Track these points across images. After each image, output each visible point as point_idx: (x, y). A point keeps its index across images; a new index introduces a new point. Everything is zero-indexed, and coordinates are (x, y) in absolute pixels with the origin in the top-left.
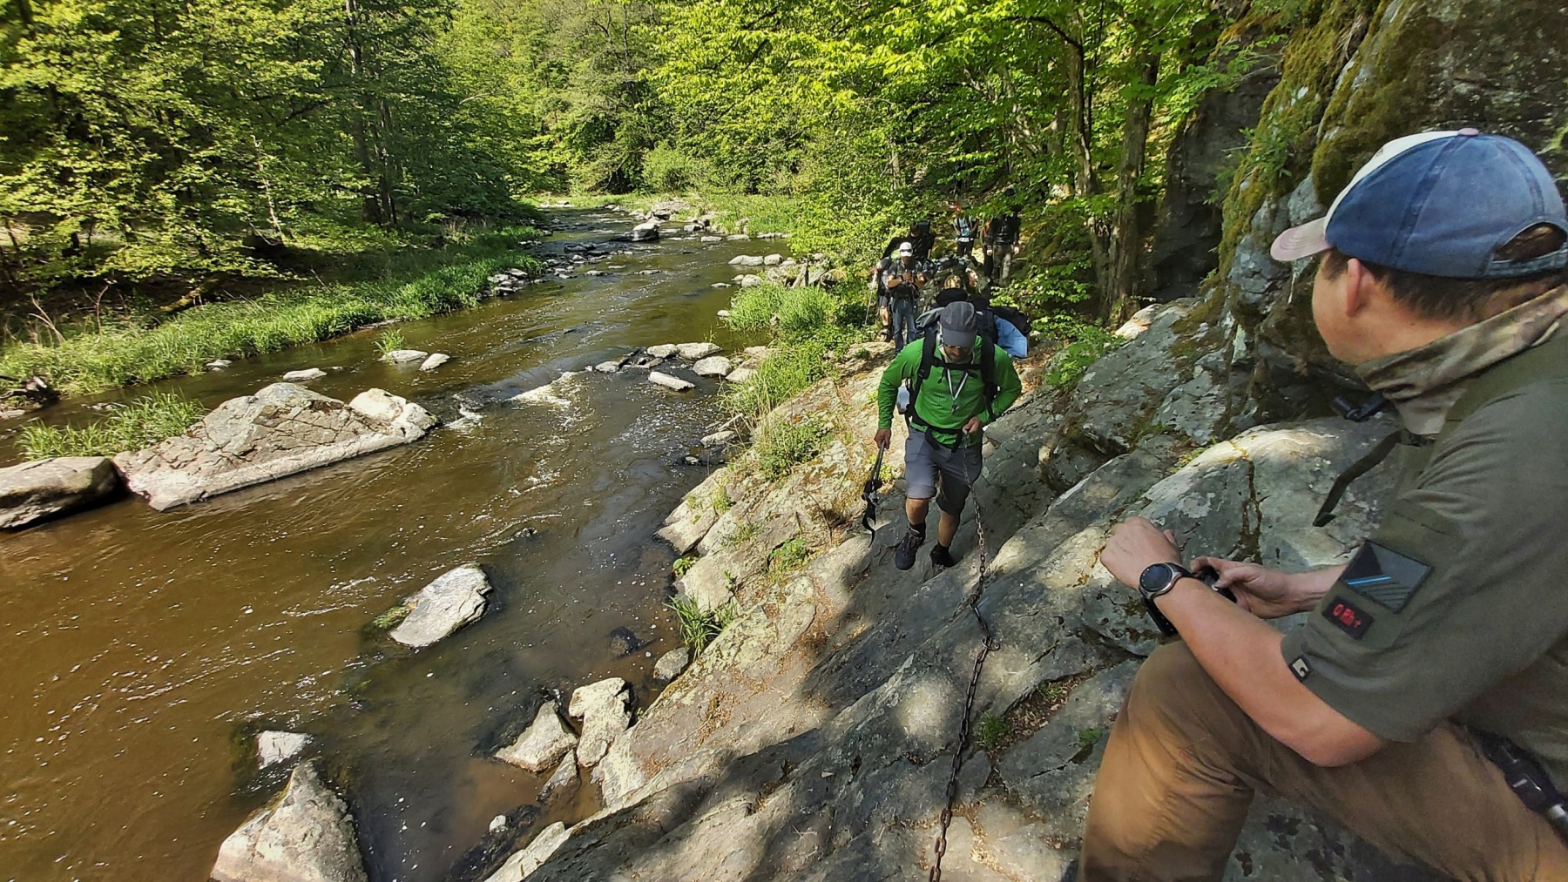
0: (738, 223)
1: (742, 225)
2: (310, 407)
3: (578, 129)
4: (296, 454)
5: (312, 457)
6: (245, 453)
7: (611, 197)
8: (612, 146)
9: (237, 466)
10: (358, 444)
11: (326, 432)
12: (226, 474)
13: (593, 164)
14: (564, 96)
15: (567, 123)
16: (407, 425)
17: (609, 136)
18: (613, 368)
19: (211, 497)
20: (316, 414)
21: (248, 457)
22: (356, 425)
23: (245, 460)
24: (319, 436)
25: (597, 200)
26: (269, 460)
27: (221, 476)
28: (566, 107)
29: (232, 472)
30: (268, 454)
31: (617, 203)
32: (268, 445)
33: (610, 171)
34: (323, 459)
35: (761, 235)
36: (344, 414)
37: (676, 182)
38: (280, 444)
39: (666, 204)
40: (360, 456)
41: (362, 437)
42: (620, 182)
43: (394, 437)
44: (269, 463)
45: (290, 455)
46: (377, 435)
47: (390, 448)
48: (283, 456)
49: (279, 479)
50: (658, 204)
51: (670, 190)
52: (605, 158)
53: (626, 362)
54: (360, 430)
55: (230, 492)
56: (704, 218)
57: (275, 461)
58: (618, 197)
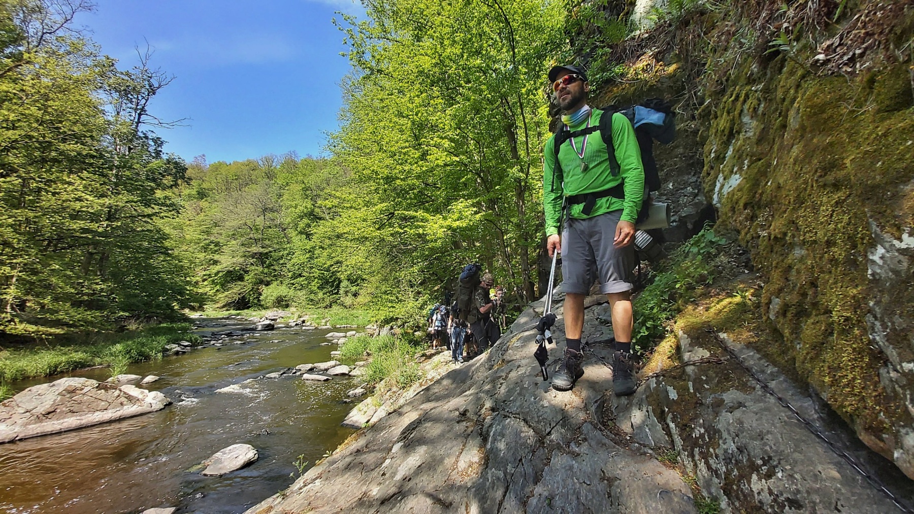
0: (324, 321)
1: (326, 322)
2: (97, 387)
3: (220, 274)
4: (80, 416)
5: (90, 419)
6: (49, 413)
7: (233, 312)
8: (242, 283)
9: (41, 421)
10: (121, 411)
11: (103, 403)
12: (33, 426)
13: (226, 293)
14: (216, 257)
15: (215, 271)
16: (152, 402)
17: (241, 278)
18: (277, 376)
19: (21, 440)
20: (99, 392)
21: (50, 416)
22: (123, 399)
23: (47, 418)
24: (98, 405)
25: (225, 313)
26: (63, 419)
27: (31, 427)
28: (216, 262)
29: (37, 425)
30: (63, 415)
31: (238, 315)
32: (64, 409)
33: (237, 297)
34: (97, 420)
35: (338, 326)
36: (117, 392)
37: (282, 303)
38: (72, 409)
39: (275, 313)
40: (120, 420)
41: (125, 407)
42: (242, 304)
43: (145, 408)
44: (62, 421)
45: (76, 416)
46: (135, 406)
47: (142, 415)
48: (72, 416)
49: (65, 432)
50: (270, 313)
51: (277, 307)
52: (235, 290)
53: (284, 373)
54: (125, 403)
55: (33, 437)
56: (302, 319)
57: (66, 420)
58: (238, 312)
